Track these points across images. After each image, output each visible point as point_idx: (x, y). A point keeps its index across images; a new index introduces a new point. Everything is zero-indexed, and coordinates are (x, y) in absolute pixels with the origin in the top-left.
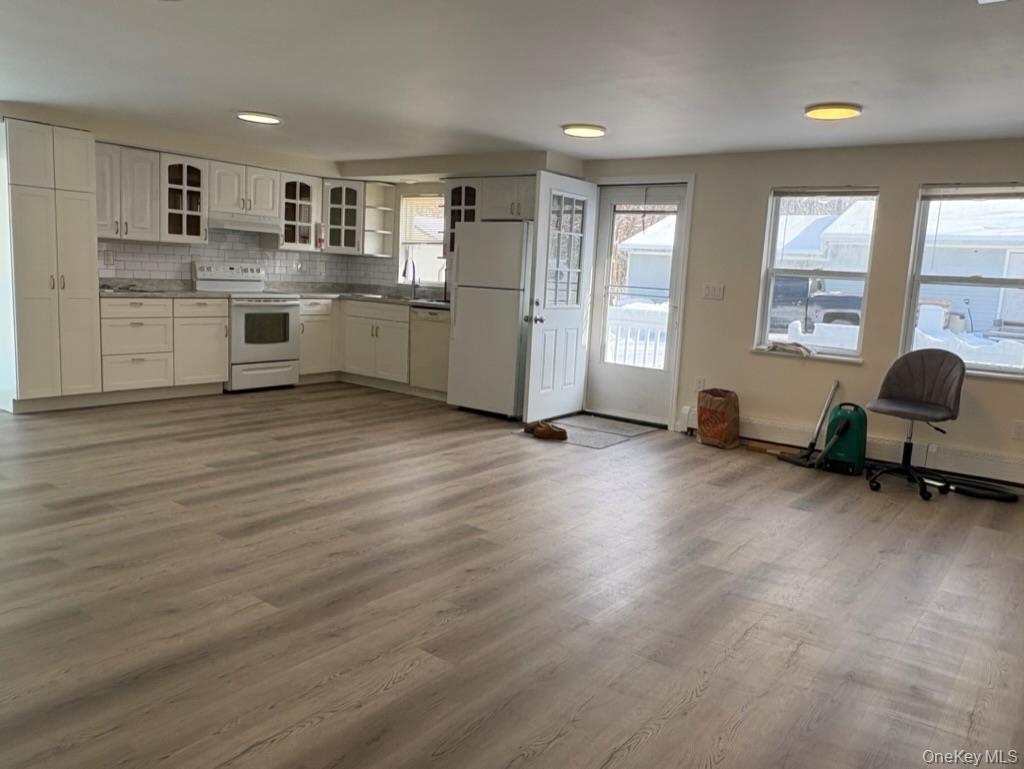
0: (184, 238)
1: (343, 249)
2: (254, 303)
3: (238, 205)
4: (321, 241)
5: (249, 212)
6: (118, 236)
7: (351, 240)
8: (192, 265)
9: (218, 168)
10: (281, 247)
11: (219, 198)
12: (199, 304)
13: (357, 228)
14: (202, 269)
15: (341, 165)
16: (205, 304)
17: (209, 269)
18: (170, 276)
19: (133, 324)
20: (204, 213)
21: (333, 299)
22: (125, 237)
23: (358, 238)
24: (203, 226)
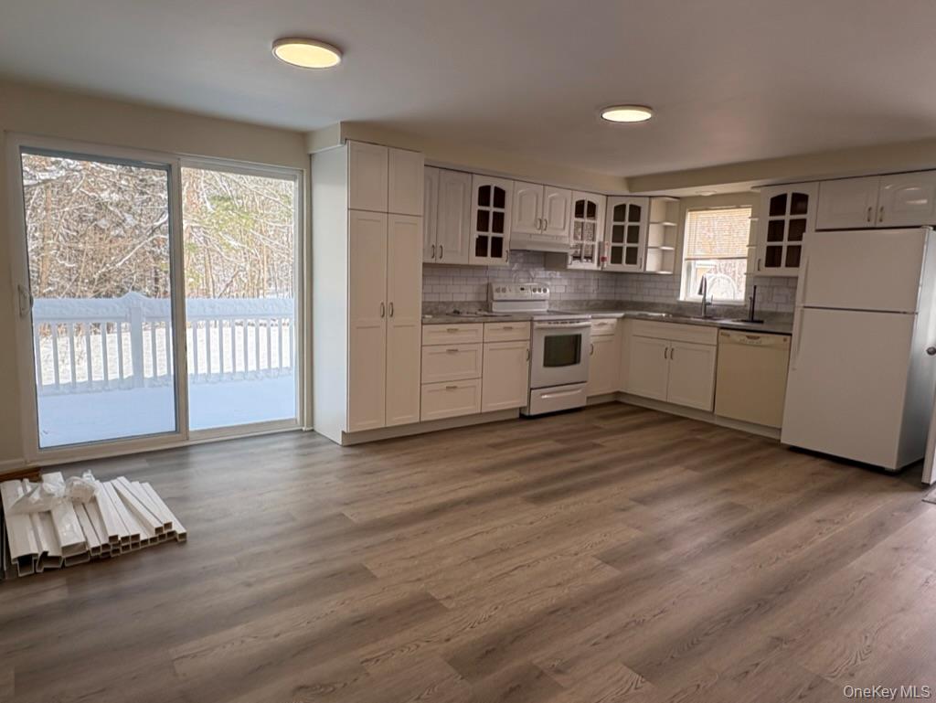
0: (488, 260)
1: (624, 267)
2: (552, 325)
3: (535, 225)
4: (604, 259)
5: (545, 232)
6: (433, 261)
7: (633, 256)
8: (489, 286)
9: (522, 189)
10: (569, 267)
11: (520, 220)
12: (506, 328)
13: (640, 245)
14: (498, 290)
15: (631, 182)
16: (511, 328)
17: (504, 290)
18: (470, 298)
19: (450, 351)
20: (506, 235)
21: (618, 319)
22: (440, 261)
23: (640, 255)
24: (505, 248)
